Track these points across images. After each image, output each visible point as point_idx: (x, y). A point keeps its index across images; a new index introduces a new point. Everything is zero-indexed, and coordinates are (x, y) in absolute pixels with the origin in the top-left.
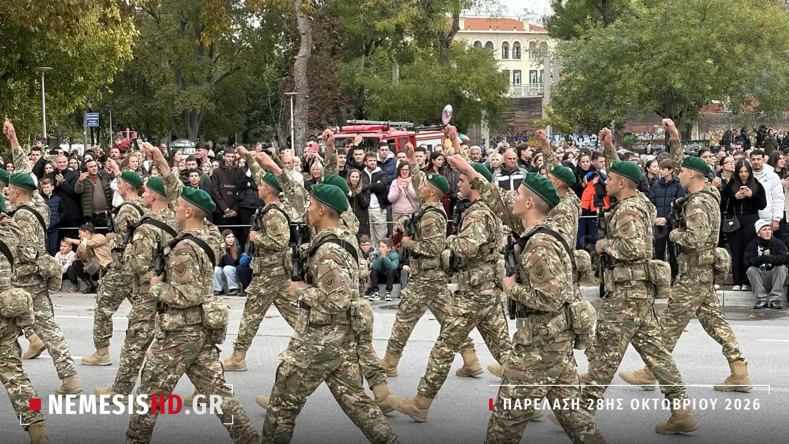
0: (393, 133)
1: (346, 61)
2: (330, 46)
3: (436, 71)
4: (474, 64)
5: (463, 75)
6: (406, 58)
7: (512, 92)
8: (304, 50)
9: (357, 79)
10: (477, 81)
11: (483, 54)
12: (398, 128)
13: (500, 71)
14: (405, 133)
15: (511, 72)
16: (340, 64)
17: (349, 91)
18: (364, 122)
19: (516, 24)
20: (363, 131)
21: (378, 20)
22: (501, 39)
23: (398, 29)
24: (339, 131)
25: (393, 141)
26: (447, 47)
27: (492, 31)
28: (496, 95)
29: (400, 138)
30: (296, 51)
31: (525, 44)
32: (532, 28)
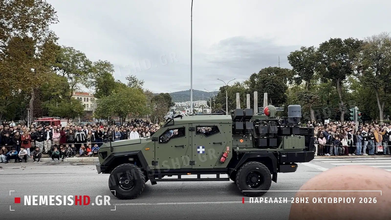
0: (55, 120)
1: (43, 102)
2: (40, 98)
3: (67, 104)
4: (76, 103)
5: (73, 106)
6: (59, 102)
7: (86, 109)
8: (32, 99)
9: (46, 106)
10: (77, 107)
11: (79, 100)
12: (56, 119)
13: (83, 104)
14: (58, 120)
15: (86, 104)
16: (42, 102)
17: (44, 108)
18: (47, 117)
19: (87, 94)
20: (47, 120)
21: (52, 93)
22: (84, 97)
23: (57, 95)
24: (40, 119)
25: (54, 122)
26: (70, 99)
27: (81, 95)
28: (81, 110)
29: (56, 121)
30: (30, 99)
31: (89, 98)
32: (91, 95)
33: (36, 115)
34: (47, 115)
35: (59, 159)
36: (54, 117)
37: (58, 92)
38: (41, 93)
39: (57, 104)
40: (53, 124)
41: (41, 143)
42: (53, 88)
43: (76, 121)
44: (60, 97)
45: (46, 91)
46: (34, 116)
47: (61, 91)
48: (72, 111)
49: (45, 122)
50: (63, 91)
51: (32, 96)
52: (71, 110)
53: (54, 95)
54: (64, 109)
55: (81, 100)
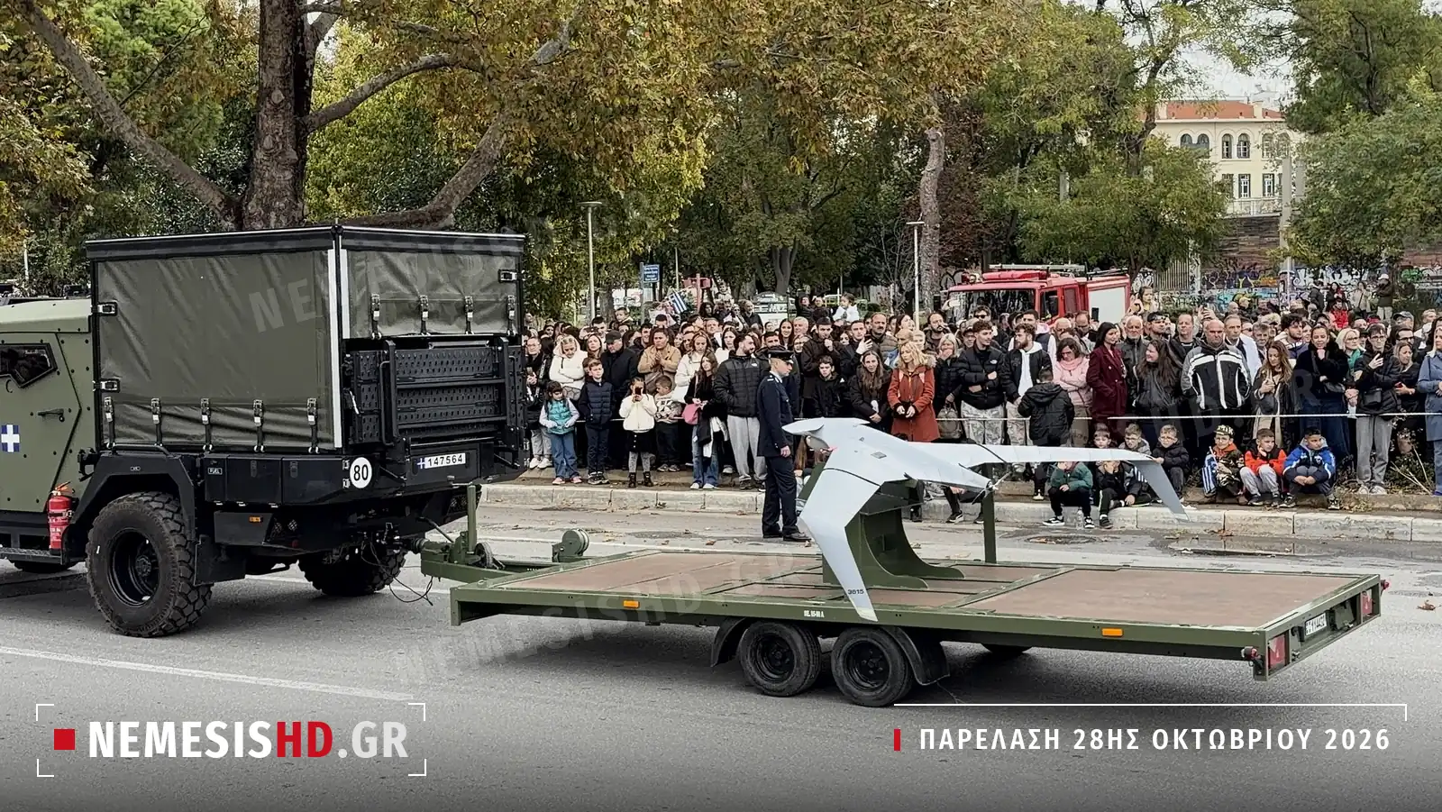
0: (1056, 281)
1: (993, 174)
2: (970, 155)
3: (1121, 185)
4: (1178, 174)
5: (1161, 189)
6: (1078, 168)
7: (1236, 207)
8: (933, 163)
9: (1008, 201)
10: (1180, 199)
11: (1195, 150)
12: (1063, 273)
13: (1218, 178)
14: (1071, 280)
15: (1236, 178)
16: (984, 180)
17: (995, 215)
18: (1013, 266)
19: (1243, 109)
20: (1012, 280)
21: (1038, 118)
22: (1221, 131)
23: (1068, 128)
24: (979, 279)
25: (1054, 293)
26: (1138, 151)
27: (1205, 119)
28: (1209, 215)
29: (1064, 288)
30: (922, 162)
31: (1256, 137)
32: (1266, 113)
33: (956, 258)
34: (1014, 256)
35: (1087, 512)
36: (1051, 267)
37: (1071, 115)
38: (975, 126)
39: (1066, 188)
40: (1050, 304)
41: (988, 415)
42: (1044, 88)
43: (1174, 285)
44: (1082, 140)
45: (1007, 108)
46: (943, 263)
47: (1090, 105)
48: (1155, 225)
49: (1005, 297)
50: (1101, 104)
51: (933, 146)
52: (1145, 215)
53: (1048, 135)
54: (1109, 211)
55: (1203, 150)
